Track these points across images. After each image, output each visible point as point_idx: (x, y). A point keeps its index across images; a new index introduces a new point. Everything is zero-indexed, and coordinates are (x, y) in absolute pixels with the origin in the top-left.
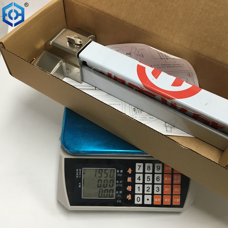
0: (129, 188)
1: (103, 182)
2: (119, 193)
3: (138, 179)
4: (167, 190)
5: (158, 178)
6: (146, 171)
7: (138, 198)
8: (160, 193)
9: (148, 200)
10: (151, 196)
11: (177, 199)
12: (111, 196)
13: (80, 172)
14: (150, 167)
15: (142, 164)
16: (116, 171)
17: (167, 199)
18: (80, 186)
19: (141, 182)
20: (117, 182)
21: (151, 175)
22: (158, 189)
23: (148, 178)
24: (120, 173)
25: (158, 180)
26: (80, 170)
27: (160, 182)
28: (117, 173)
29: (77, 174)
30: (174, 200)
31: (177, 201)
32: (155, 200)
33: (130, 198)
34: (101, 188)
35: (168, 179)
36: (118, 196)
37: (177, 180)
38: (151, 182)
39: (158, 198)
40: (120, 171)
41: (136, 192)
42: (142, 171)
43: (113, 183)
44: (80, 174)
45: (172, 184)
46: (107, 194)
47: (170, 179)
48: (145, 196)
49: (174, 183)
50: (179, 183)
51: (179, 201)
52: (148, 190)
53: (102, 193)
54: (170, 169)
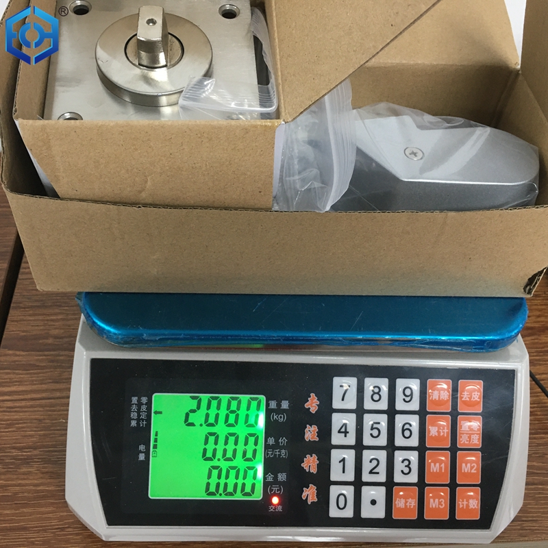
0: (310, 463)
1: (222, 440)
2: (276, 478)
3: (339, 432)
4: (438, 465)
5: (407, 426)
6: (368, 405)
7: (342, 498)
8: (413, 478)
9: (373, 502)
10: (383, 489)
11: (471, 501)
12: (248, 489)
13: (144, 408)
14: (380, 390)
15: (353, 382)
16: (267, 405)
17: (437, 500)
18: (142, 457)
19: (351, 440)
20: (271, 441)
21: (383, 420)
22: (408, 466)
23: (372, 429)
24: (279, 411)
25: (407, 433)
26: (144, 400)
27: (414, 441)
28: (269, 412)
29: (134, 415)
30: (461, 504)
31: (471, 506)
32: (399, 503)
33: (313, 497)
34: (215, 463)
35: (439, 432)
36: (271, 490)
37: (471, 434)
38: (383, 441)
39: (407, 498)
40: (279, 405)
41: (333, 478)
42: (353, 406)
43: (256, 444)
44: (143, 416)
45: (454, 449)
46: (236, 485)
47: (446, 431)
48: (364, 489)
49: (460, 445)
50: (475, 445)
51: (476, 506)
52: (375, 471)
53: (217, 481)
54: (446, 395)
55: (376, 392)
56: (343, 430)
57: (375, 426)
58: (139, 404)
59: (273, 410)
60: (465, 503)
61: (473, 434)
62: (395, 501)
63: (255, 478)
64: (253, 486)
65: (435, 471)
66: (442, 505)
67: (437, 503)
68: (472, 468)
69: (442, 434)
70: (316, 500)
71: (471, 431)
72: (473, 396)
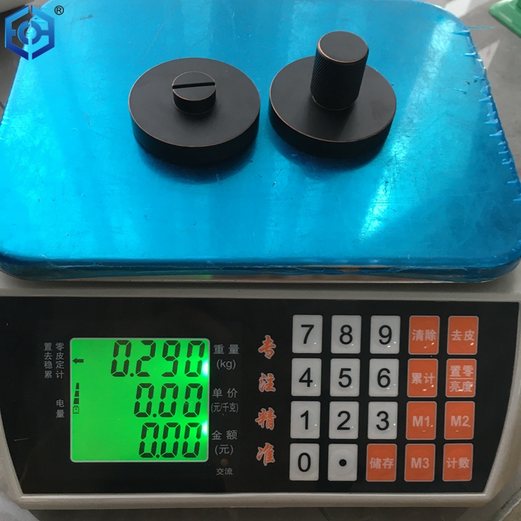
0: (266, 418)
2: (224, 436)
3: (301, 381)
4: (422, 420)
5: (384, 373)
6: (336, 348)
7: (304, 459)
8: (392, 433)
9: (343, 463)
10: (354, 447)
11: (462, 460)
12: (191, 450)
13: (60, 356)
15: (317, 320)
16: (212, 350)
17: (420, 459)
18: (60, 414)
19: (315, 390)
20: (218, 393)
21: (355, 365)
22: (384, 420)
23: (341, 376)
24: (226, 356)
25: (384, 381)
26: (60, 346)
27: (393, 390)
28: (214, 358)
29: (48, 364)
30: (449, 463)
31: (461, 466)
32: (374, 463)
33: (270, 458)
34: (150, 419)
35: (423, 379)
36: (219, 451)
37: (462, 381)
38: (354, 390)
39: (382, 458)
40: (226, 350)
41: (294, 435)
42: (318, 349)
43: (199, 396)
44: (60, 365)
45: (441, 399)
46: (176, 445)
47: (431, 377)
48: (332, 447)
49: (450, 394)
50: (468, 393)
51: (467, 466)
52: (344, 426)
53: (154, 440)
54: (432, 335)
55: (346, 332)
56: (306, 378)
57: (345, 373)
58: (54, 351)
59: (219, 356)
60: (454, 462)
61: (466, 381)
62: (370, 461)
63: (198, 436)
64: (197, 445)
65: (418, 425)
66: (426, 465)
67: (420, 463)
68: (463, 421)
69: (427, 381)
70: (273, 461)
71: (463, 378)
72: (466, 335)
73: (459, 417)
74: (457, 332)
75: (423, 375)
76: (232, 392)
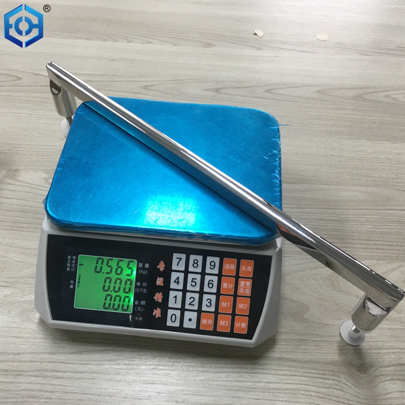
0: (158, 297)
1: (113, 281)
2: (140, 303)
3: (175, 282)
4: (226, 304)
5: (211, 282)
6: (191, 269)
7: (174, 316)
8: (212, 309)
9: (190, 320)
10: (196, 314)
11: (242, 324)
12: (125, 308)
13: (74, 261)
14: (198, 262)
15: (183, 256)
16: (138, 265)
17: (224, 322)
18: (71, 287)
19: (181, 287)
20: (139, 284)
21: (199, 277)
22: (209, 303)
23: (192, 282)
24: (143, 268)
25: (211, 285)
26: (74, 257)
27: (214, 290)
28: (138, 269)
29: (69, 265)
30: (237, 325)
31: (242, 326)
32: (204, 321)
33: (159, 315)
34: (109, 293)
35: (228, 286)
36: (137, 309)
37: (245, 289)
38: (197, 288)
39: (208, 319)
40: (144, 265)
41: (170, 305)
42: (183, 269)
43: (131, 285)
44: (73, 266)
45: (235, 296)
46: (119, 305)
47: (232, 286)
48: (186, 312)
49: (239, 294)
50: (247, 294)
51: (245, 327)
52: (192, 304)
53: (109, 302)
54: (233, 267)
55: (196, 262)
56: (177, 281)
57: (194, 280)
58: (72, 260)
59: (141, 268)
60: (239, 324)
61: (247, 288)
62: (202, 320)
63: (129, 302)
64: (128, 306)
65: (224, 306)
66: (227, 324)
67: (224, 323)
68: (244, 306)
69: (229, 287)
70: (160, 316)
71: (245, 287)
72: (248, 268)
73: (243, 305)
74: (244, 267)
75: (228, 284)
76: (145, 284)
